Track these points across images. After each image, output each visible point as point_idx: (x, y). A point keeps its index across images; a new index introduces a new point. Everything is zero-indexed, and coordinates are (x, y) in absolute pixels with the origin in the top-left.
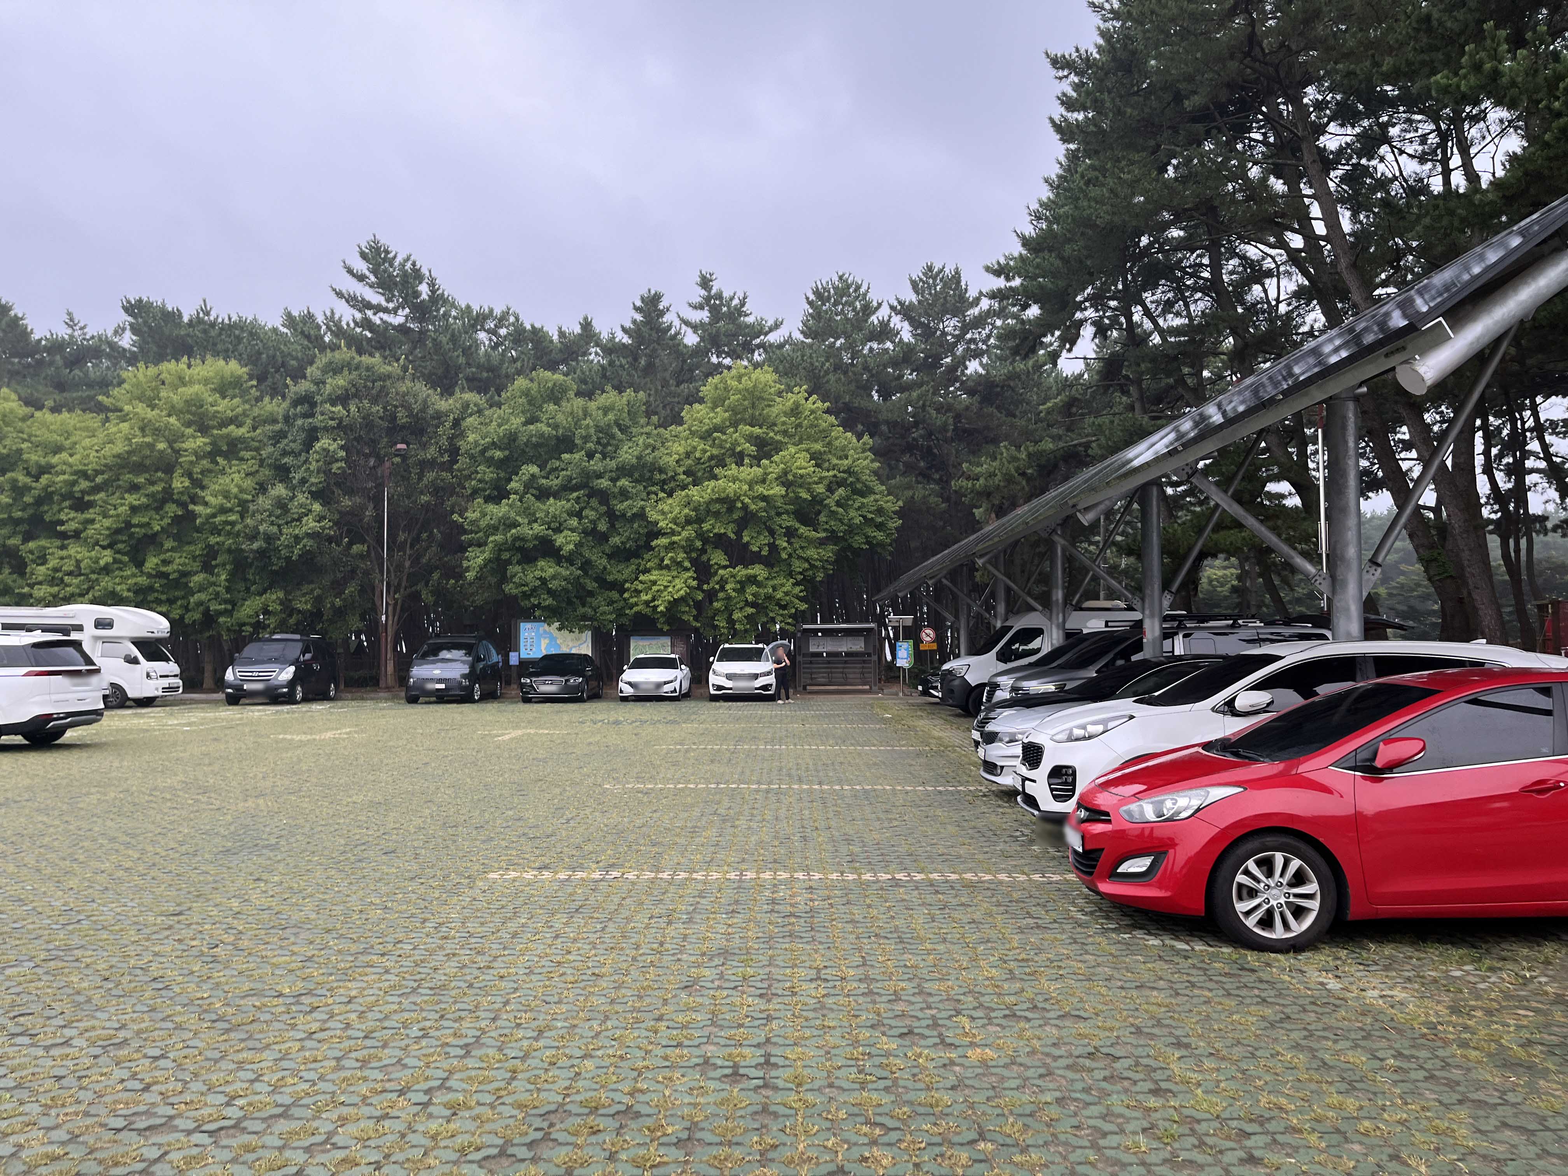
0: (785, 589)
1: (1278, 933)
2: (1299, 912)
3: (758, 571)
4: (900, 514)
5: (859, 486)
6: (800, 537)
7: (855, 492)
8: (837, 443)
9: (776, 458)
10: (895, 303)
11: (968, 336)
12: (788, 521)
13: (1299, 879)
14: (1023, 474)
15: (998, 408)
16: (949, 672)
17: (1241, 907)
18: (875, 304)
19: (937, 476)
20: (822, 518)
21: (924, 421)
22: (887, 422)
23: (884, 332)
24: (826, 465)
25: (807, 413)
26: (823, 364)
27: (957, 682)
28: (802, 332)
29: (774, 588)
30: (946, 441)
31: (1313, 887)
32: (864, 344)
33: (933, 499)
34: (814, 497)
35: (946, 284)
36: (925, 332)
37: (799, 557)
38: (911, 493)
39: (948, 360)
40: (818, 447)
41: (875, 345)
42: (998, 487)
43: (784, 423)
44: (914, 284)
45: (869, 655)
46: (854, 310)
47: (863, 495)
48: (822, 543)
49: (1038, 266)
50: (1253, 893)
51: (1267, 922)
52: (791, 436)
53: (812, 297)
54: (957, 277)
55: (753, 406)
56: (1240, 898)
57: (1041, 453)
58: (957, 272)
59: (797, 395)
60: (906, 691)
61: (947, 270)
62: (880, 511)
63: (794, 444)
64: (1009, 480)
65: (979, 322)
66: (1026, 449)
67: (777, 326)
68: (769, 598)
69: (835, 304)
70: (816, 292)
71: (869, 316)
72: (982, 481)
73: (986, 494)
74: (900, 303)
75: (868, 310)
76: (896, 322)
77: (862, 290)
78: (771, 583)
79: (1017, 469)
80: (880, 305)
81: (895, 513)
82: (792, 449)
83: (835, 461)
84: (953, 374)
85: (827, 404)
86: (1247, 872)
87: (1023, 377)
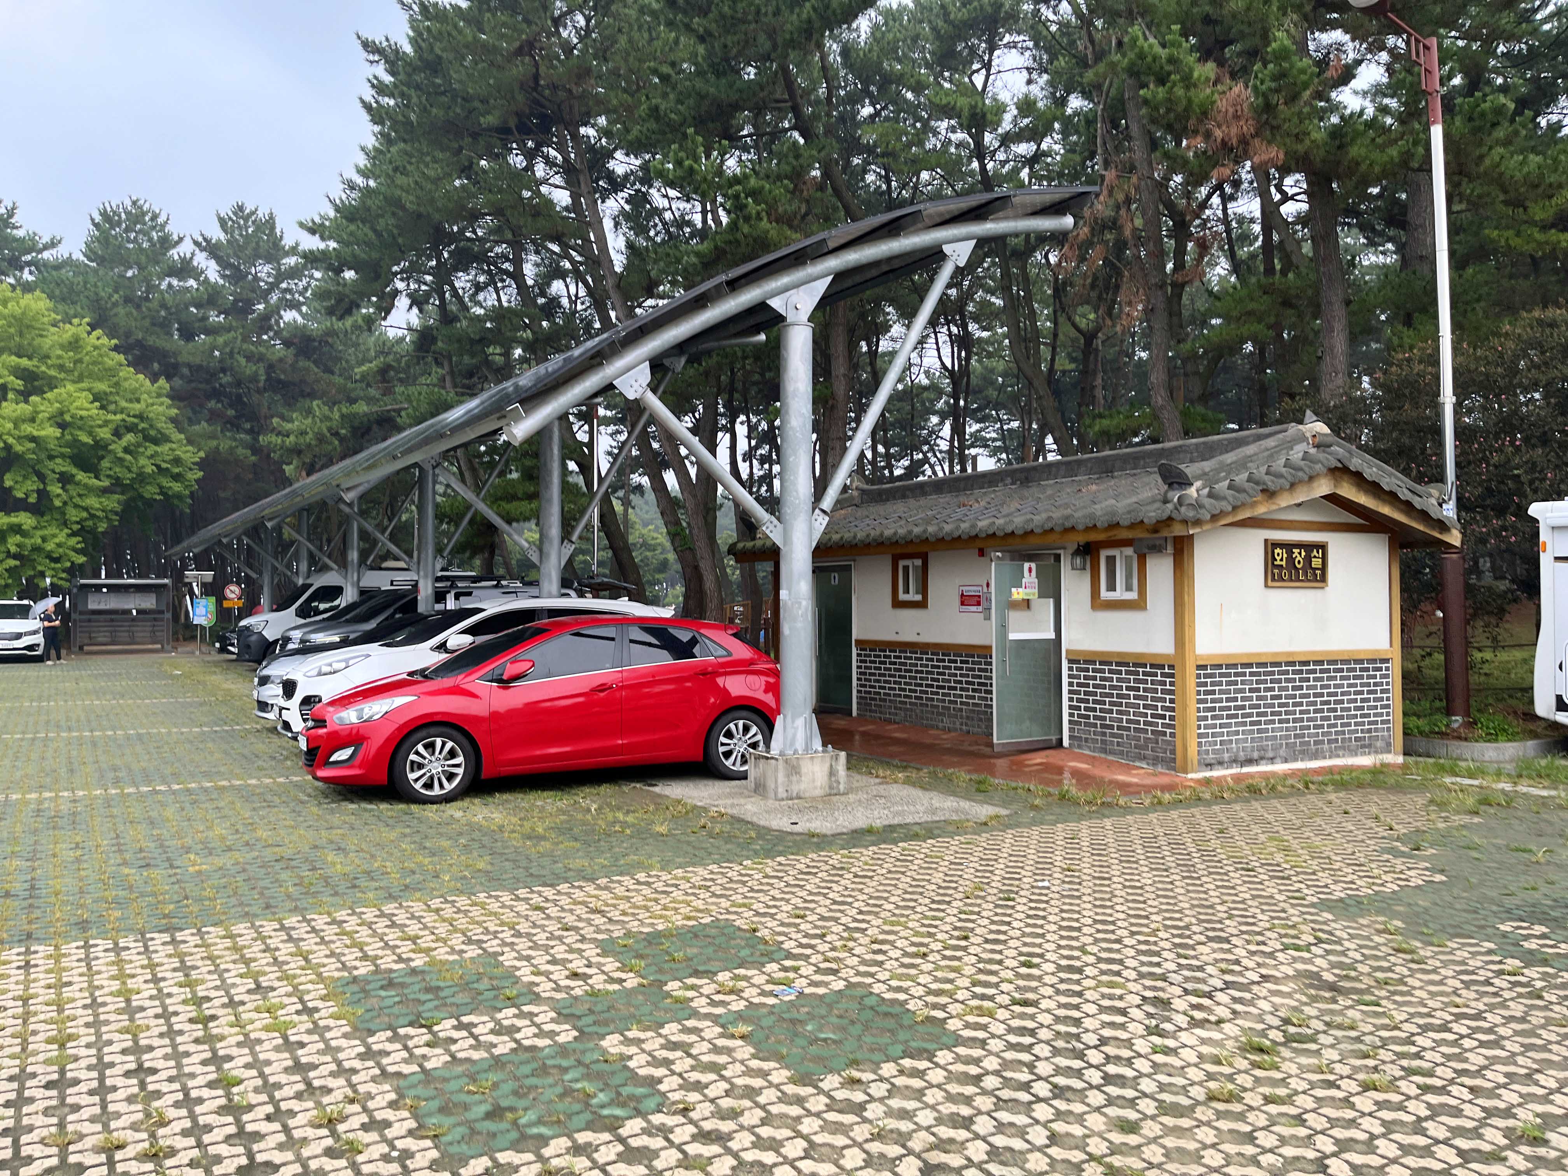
0: (57, 540)
1: (437, 791)
2: (451, 777)
3: (25, 519)
4: (202, 465)
5: (152, 433)
6: (78, 484)
7: (147, 438)
8: (126, 385)
9: (49, 395)
10: (200, 239)
11: (284, 285)
12: (62, 466)
13: (452, 754)
14: (336, 434)
15: (315, 362)
16: (247, 628)
17: (412, 776)
18: (176, 238)
19: (248, 426)
20: (105, 464)
21: (232, 369)
22: (189, 366)
23: (185, 269)
24: (112, 407)
25: (89, 348)
26: (111, 296)
27: (254, 638)
28: (85, 255)
29: (44, 539)
30: (258, 391)
31: (460, 760)
32: (161, 279)
33: (241, 451)
34: (97, 442)
35: (260, 226)
36: (236, 275)
37: (76, 506)
38: (215, 443)
39: (261, 307)
40: (102, 386)
41: (175, 282)
42: (309, 446)
43: (59, 357)
44: (222, 222)
45: (162, 612)
46: (150, 240)
47: (156, 442)
48: (105, 491)
49: (351, 234)
50: (420, 766)
51: (429, 786)
52: (69, 371)
53: (98, 218)
54: (271, 222)
55: (21, 334)
56: (412, 770)
57: (354, 415)
58: (272, 217)
59: (78, 328)
60: (204, 649)
61: (260, 214)
62: (177, 461)
63: (74, 382)
64: (321, 439)
65: (294, 273)
66: (340, 410)
67: (53, 244)
68: (36, 549)
69: (127, 230)
70: (104, 214)
71: (168, 249)
72: (292, 438)
73: (297, 451)
74: (205, 239)
75: (167, 243)
76: (201, 260)
77: (160, 220)
78: (39, 533)
79: (329, 429)
80: (181, 239)
81: (194, 464)
82: (70, 387)
83: (124, 404)
84: (265, 323)
85: (114, 341)
86: (417, 753)
87: (341, 336)
